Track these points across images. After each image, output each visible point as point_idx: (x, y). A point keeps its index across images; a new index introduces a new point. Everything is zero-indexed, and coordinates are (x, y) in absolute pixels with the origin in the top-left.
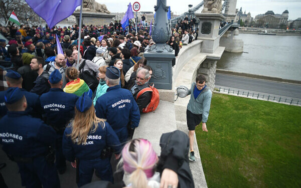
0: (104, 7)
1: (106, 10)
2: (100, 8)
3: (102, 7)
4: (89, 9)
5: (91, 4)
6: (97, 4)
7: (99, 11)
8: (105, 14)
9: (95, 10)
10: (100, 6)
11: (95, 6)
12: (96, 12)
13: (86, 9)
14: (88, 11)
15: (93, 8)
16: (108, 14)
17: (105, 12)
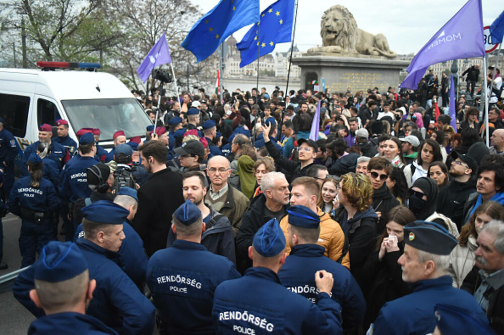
0: (380, 43)
1: (386, 49)
2: (368, 46)
3: (375, 41)
4: (339, 48)
5: (347, 34)
6: (363, 33)
7: (367, 53)
8: (382, 60)
9: (354, 50)
10: (370, 41)
11: (355, 40)
12: (356, 55)
13: (332, 48)
14: (335, 52)
15: (350, 44)
16: (390, 61)
17: (381, 55)
